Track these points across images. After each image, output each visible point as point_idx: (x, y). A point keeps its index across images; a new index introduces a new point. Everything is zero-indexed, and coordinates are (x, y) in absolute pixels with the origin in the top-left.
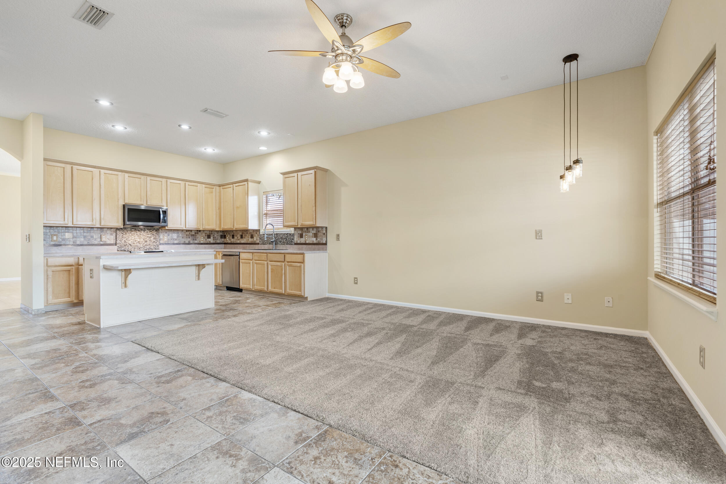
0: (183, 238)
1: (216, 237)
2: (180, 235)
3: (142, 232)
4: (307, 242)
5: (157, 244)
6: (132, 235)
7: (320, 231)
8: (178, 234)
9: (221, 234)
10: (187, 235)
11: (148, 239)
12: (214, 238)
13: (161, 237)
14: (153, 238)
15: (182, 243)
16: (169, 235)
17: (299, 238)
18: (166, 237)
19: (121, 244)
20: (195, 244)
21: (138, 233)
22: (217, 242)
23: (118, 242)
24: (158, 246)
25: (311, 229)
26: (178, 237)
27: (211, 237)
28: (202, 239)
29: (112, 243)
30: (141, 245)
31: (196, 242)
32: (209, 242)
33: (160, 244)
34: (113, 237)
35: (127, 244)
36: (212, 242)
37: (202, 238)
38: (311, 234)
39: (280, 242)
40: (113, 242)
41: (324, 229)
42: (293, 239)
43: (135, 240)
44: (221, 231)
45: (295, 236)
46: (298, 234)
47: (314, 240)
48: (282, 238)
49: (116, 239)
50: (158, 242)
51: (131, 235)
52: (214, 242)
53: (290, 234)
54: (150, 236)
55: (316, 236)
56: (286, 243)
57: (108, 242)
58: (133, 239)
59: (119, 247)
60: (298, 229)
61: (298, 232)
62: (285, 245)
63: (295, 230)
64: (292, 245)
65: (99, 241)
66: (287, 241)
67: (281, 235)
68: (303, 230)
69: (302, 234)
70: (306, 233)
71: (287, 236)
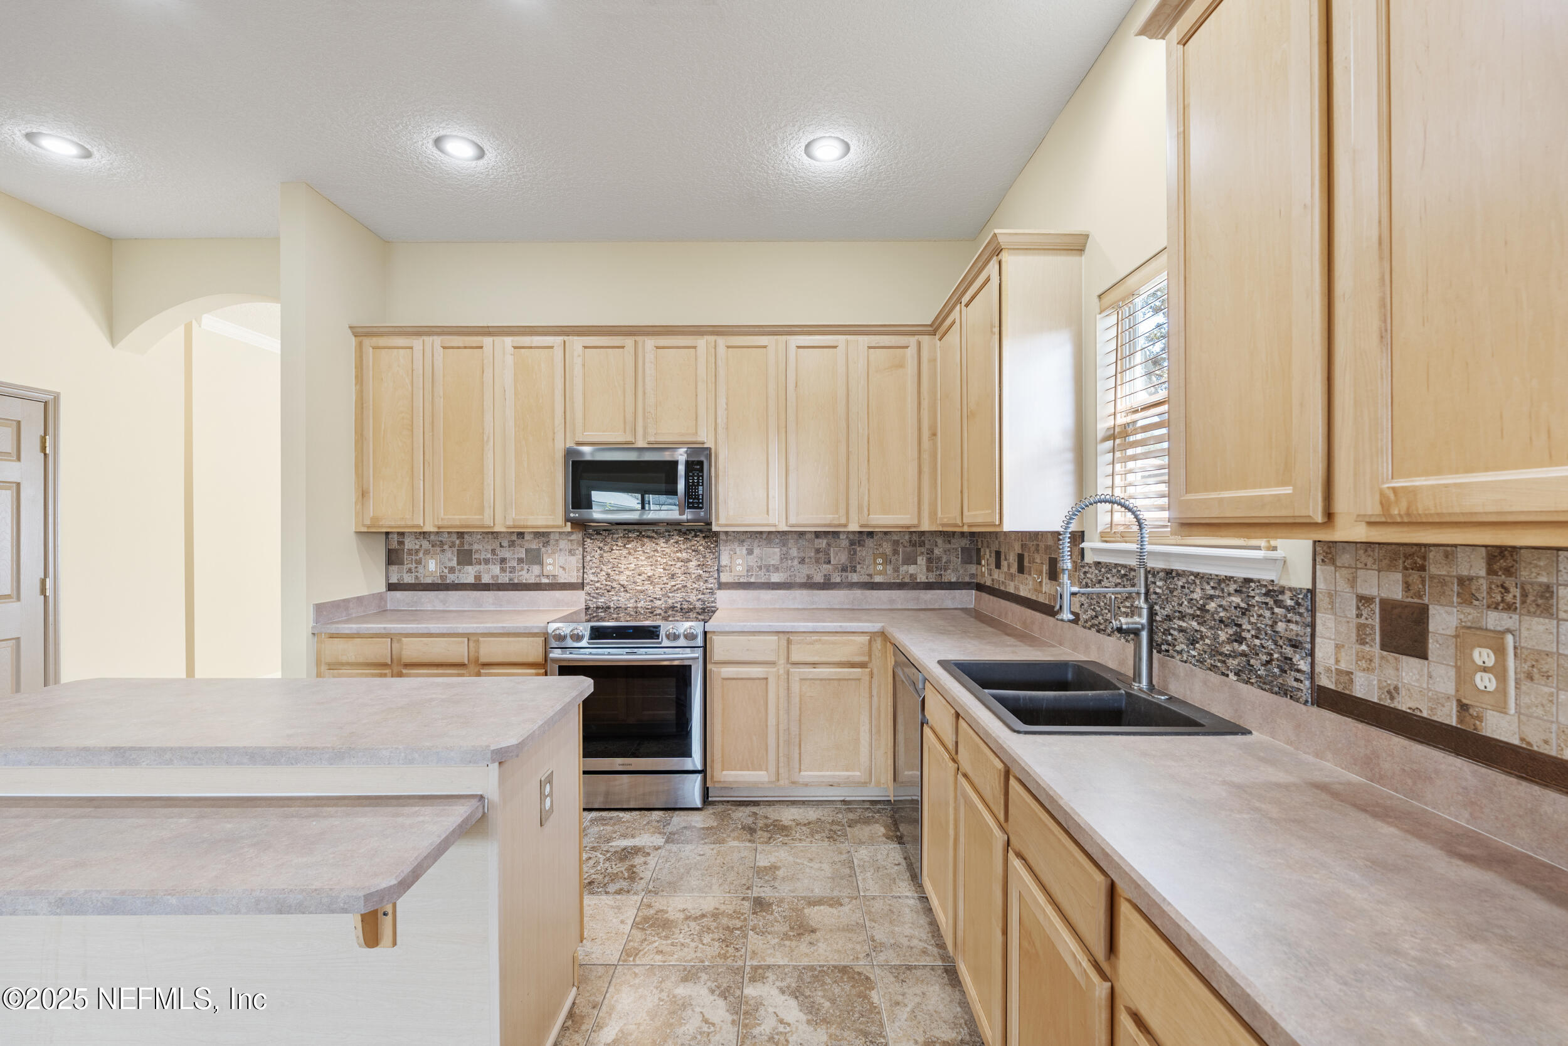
0: (802, 561)
1: (939, 559)
2: (794, 552)
3: (661, 541)
4: (1493, 728)
5: (710, 586)
6: (629, 553)
8: (784, 549)
9: (965, 542)
10: (818, 551)
11: (678, 568)
12: (929, 560)
13: (725, 560)
14: (694, 563)
15: (798, 580)
16: (750, 552)
17: (1375, 650)
18: (740, 561)
19: (598, 585)
20: (852, 586)
21: (649, 546)
22: (945, 579)
23: (589, 577)
24: (712, 593)
26: (784, 557)
27: (919, 559)
28: (880, 568)
29: (574, 580)
30: (657, 589)
31: (854, 578)
32: (907, 580)
33: (722, 586)
34: (574, 561)
35: (615, 584)
36: (924, 579)
37: (880, 561)
39: (1193, 642)
40: (573, 577)
42: (1295, 645)
43: (638, 571)
44: (963, 534)
45: (1325, 623)
46: (1364, 600)
48: (1203, 608)
49: (584, 567)
50: (711, 580)
51: (625, 552)
52: (932, 579)
53: (1273, 592)
54: (684, 555)
56: (1233, 663)
57: (563, 578)
58: (632, 566)
59: (589, 594)
60: (1370, 561)
61: (1353, 582)
62: (1223, 674)
63: (1333, 561)
64: (1287, 700)
65: (537, 576)
66: (1244, 647)
67: (1198, 590)
68: (1433, 570)
69: (1420, 616)
70: (1471, 614)
71: (1243, 605)
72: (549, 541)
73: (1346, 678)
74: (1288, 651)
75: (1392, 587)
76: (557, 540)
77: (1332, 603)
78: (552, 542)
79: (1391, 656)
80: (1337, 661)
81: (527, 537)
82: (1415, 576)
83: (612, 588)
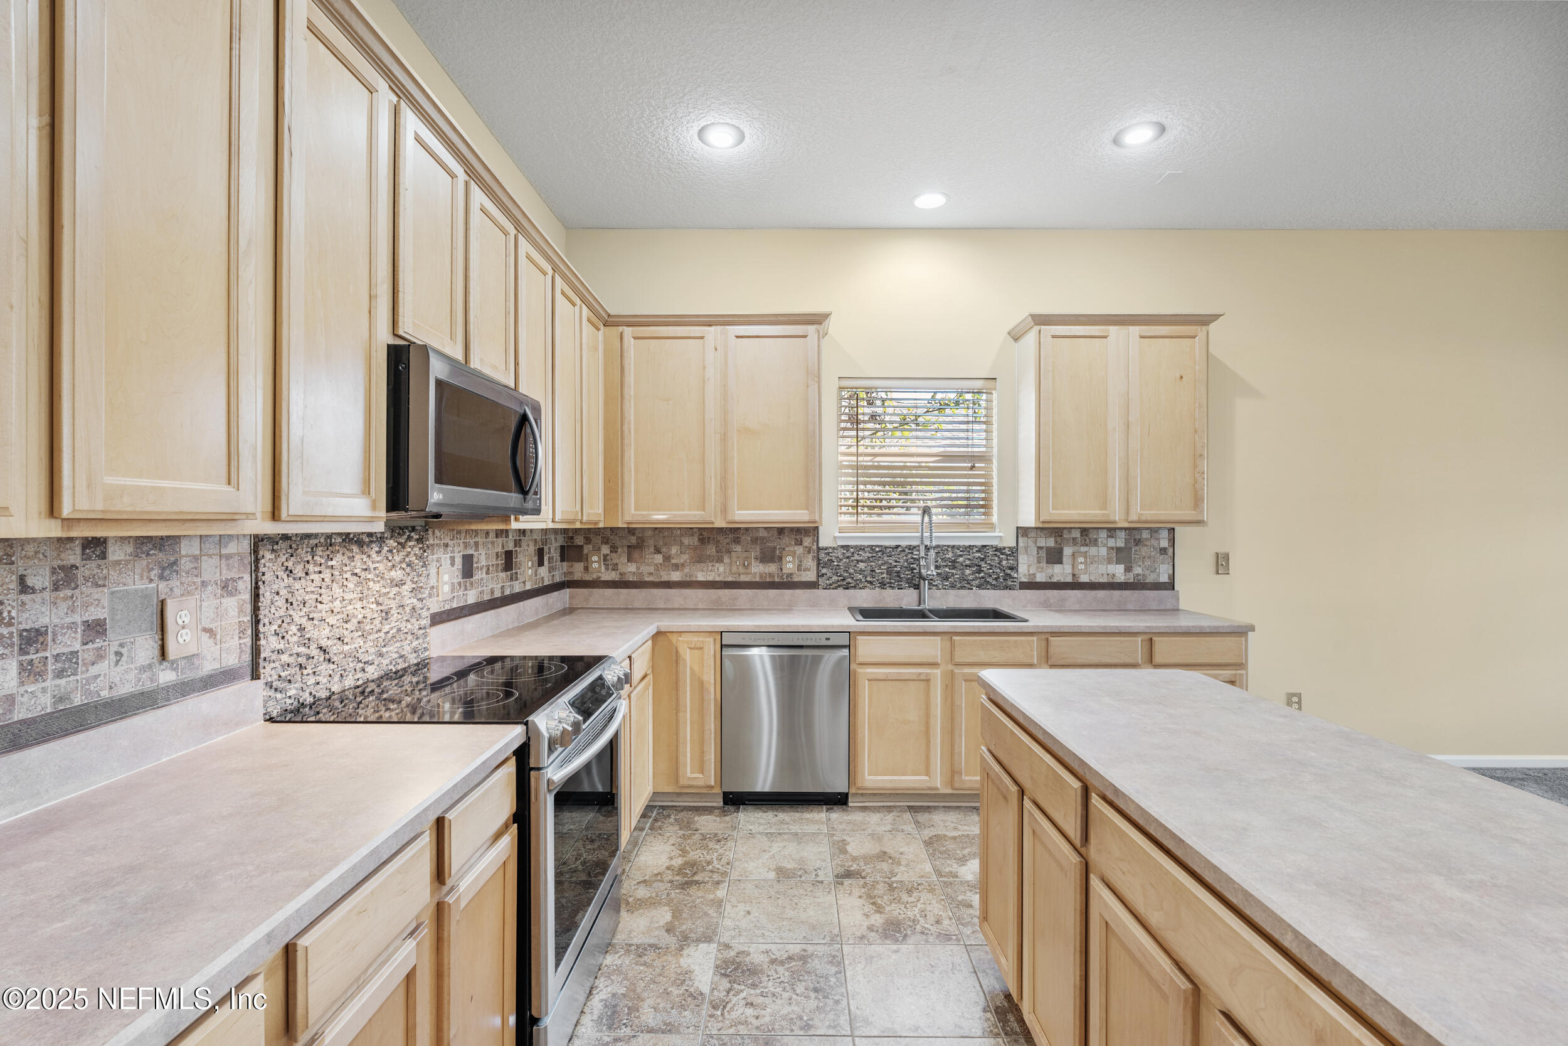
0: (488, 570)
1: (553, 558)
2: (483, 559)
4: (1084, 578)
5: (422, 624)
7: (1147, 539)
8: (477, 554)
10: (497, 556)
11: (392, 599)
12: (549, 560)
13: (434, 576)
15: (486, 597)
16: (453, 562)
17: (1044, 564)
18: (446, 578)
20: (518, 596)
22: (555, 580)
23: (269, 645)
24: (425, 636)
25: (1103, 534)
26: (476, 567)
27: (545, 559)
28: (529, 572)
29: (233, 658)
30: (369, 643)
32: (540, 584)
33: (433, 621)
34: (237, 611)
35: (312, 651)
36: (547, 582)
37: (530, 563)
38: (1103, 551)
40: (234, 653)
41: (1165, 534)
42: (1011, 568)
43: (345, 612)
45: (1023, 558)
46: (1040, 548)
47: (1118, 572)
48: (954, 562)
49: (256, 621)
50: (424, 612)
52: (550, 580)
53: (999, 550)
54: (397, 574)
55: (1122, 555)
56: (974, 583)
57: (209, 659)
58: (337, 605)
59: (271, 685)
60: (1042, 535)
61: (1035, 542)
62: (969, 589)
63: (1027, 536)
64: (1008, 591)
65: (143, 669)
66: (982, 575)
67: (950, 553)
68: (1065, 536)
69: (1060, 552)
70: (1076, 548)
71: (982, 556)
72: (175, 563)
73: (1033, 576)
74: (1009, 572)
75: (1051, 542)
76: (196, 558)
77: (1027, 551)
78: (185, 564)
79: (1050, 565)
80: (1029, 571)
81: (116, 553)
82: (1059, 539)
83: (309, 657)
